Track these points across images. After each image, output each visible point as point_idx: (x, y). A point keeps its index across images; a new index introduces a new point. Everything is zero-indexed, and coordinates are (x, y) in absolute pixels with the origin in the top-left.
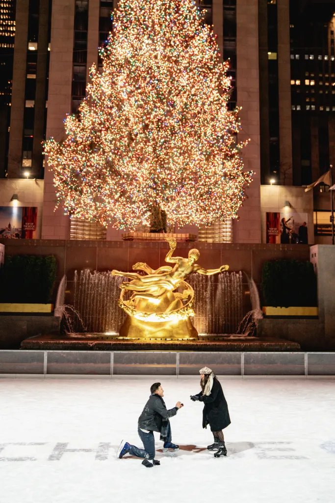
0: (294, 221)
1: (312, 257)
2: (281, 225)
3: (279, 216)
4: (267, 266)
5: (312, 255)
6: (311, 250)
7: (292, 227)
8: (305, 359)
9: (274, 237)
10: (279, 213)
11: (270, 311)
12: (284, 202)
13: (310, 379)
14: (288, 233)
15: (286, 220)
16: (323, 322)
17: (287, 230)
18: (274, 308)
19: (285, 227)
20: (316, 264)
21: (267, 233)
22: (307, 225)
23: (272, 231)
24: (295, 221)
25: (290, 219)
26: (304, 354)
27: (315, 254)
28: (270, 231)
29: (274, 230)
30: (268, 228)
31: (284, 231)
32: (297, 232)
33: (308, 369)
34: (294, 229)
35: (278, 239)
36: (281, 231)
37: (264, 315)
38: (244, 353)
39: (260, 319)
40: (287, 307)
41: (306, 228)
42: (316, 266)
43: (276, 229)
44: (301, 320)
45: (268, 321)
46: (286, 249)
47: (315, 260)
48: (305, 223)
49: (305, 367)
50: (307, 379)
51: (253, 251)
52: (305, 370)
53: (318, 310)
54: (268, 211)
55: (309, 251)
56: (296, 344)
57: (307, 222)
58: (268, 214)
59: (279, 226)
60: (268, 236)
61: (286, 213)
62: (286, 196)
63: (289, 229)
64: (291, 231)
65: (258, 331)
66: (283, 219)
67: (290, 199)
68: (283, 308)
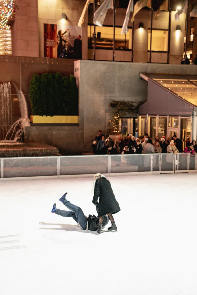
0: (69, 33)
1: (76, 71)
2: (58, 37)
3: (56, 29)
4: (34, 78)
5: (76, 69)
6: (75, 64)
7: (67, 39)
8: (58, 162)
9: (51, 48)
10: (56, 25)
11: (37, 119)
12: (61, 14)
13: (61, 178)
14: (65, 45)
15: (63, 32)
16: (83, 129)
17: (63, 42)
18: (41, 117)
19: (61, 40)
20: (78, 78)
21: (45, 44)
22: (81, 39)
23: (49, 43)
24: (71, 34)
25: (66, 32)
26: (57, 158)
27: (78, 68)
28: (48, 43)
29: (51, 42)
30: (45, 40)
31: (61, 43)
32: (72, 45)
33: (60, 169)
34: (70, 42)
35: (55, 51)
36: (58, 43)
37: (31, 122)
38: (4, 158)
39: (27, 127)
40: (52, 116)
41: (81, 41)
42: (78, 80)
43: (53, 41)
44: (63, 127)
45: (34, 128)
46: (52, 63)
47: (78, 74)
48: (80, 36)
49: (58, 169)
50: (59, 178)
51: (22, 64)
52: (58, 171)
53: (79, 117)
54: (46, 23)
55: (73, 66)
56: (55, 148)
57: (81, 35)
58: (45, 25)
59: (56, 38)
60: (45, 47)
61: (63, 25)
62: (63, 8)
63: (65, 42)
64: (67, 43)
65: (25, 137)
66: (60, 32)
67: (67, 11)
68: (49, 117)
